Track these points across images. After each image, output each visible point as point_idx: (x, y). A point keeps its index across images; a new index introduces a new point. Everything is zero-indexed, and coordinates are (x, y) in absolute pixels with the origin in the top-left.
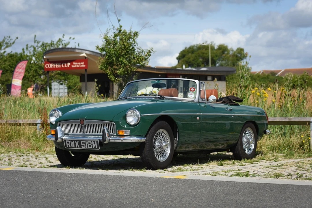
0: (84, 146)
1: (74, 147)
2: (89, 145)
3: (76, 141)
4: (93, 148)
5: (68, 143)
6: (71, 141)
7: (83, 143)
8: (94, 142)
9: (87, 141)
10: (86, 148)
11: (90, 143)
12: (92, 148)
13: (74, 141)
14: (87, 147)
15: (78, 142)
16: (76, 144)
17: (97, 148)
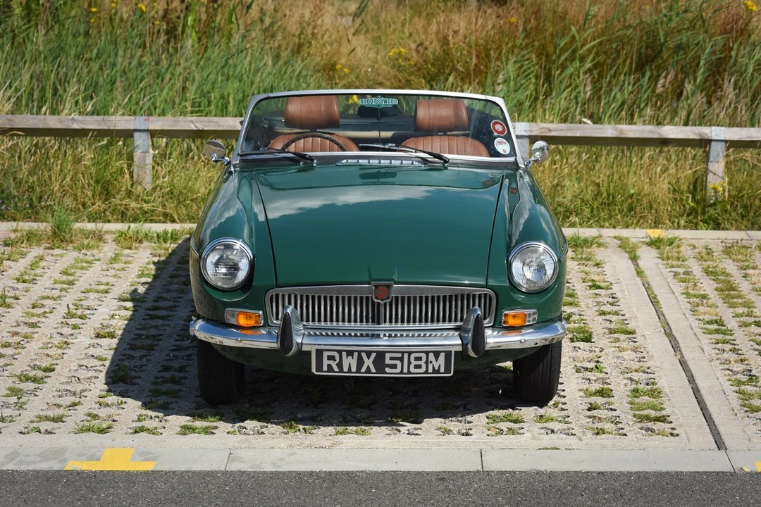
0: (394, 366)
1: (354, 369)
2: (414, 363)
3: (364, 355)
4: (430, 370)
5: (331, 358)
6: (344, 354)
7: (391, 359)
11: (419, 359)
13: (356, 354)
14: (405, 370)
15: (374, 355)
17: (442, 370)
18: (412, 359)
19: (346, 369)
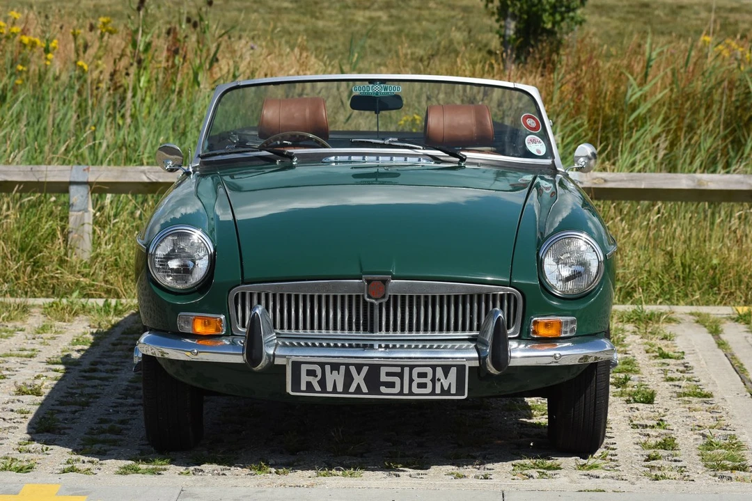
0: (392, 385)
1: (340, 388)
2: (417, 380)
3: (353, 369)
4: (438, 391)
6: (328, 368)
7: (388, 374)
8: (446, 369)
9: (412, 367)
10: (401, 393)
12: (433, 393)
13: (343, 368)
14: (406, 391)
15: (365, 369)
16: (352, 379)
17: (453, 391)
18: (415, 376)
19: (330, 388)
